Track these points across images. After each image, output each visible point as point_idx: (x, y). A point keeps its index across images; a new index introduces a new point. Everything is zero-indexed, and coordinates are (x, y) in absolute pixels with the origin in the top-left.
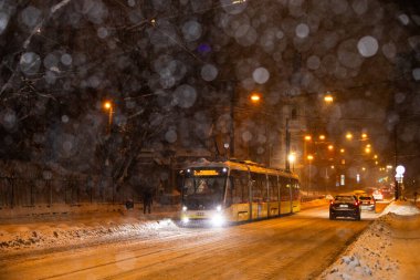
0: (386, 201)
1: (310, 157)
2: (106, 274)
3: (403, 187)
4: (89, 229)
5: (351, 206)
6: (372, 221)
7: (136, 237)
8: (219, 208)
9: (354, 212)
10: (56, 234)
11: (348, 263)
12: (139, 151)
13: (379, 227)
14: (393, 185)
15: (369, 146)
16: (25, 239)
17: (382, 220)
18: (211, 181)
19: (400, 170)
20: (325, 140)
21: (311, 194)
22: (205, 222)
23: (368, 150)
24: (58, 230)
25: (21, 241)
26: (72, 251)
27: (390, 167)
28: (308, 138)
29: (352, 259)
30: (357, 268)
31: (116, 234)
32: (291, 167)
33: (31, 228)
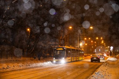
0: (107, 57)
1: (86, 44)
2: (28, 77)
3: (112, 53)
4: (23, 65)
5: (97, 58)
6: (103, 62)
7: (37, 67)
8: (63, 58)
9: (98, 60)
10: (14, 66)
11: (97, 74)
12: (37, 43)
13: (106, 64)
14: (109, 52)
15: (103, 41)
16: (5, 68)
17: (106, 62)
18: (61, 51)
19: (112, 48)
20: (91, 39)
21: (86, 55)
22: (60, 62)
23: (102, 42)
24: (15, 65)
25: (4, 68)
26: (19, 71)
27: (109, 47)
28: (85, 39)
29: (98, 73)
30: (99, 75)
31: (31, 66)
32: (81, 47)
33: (7, 65)
